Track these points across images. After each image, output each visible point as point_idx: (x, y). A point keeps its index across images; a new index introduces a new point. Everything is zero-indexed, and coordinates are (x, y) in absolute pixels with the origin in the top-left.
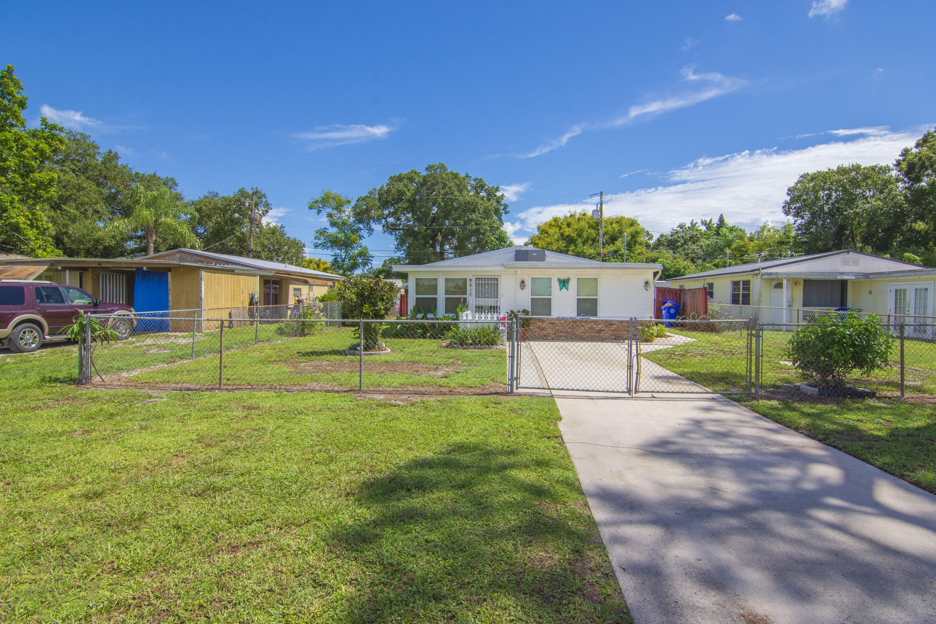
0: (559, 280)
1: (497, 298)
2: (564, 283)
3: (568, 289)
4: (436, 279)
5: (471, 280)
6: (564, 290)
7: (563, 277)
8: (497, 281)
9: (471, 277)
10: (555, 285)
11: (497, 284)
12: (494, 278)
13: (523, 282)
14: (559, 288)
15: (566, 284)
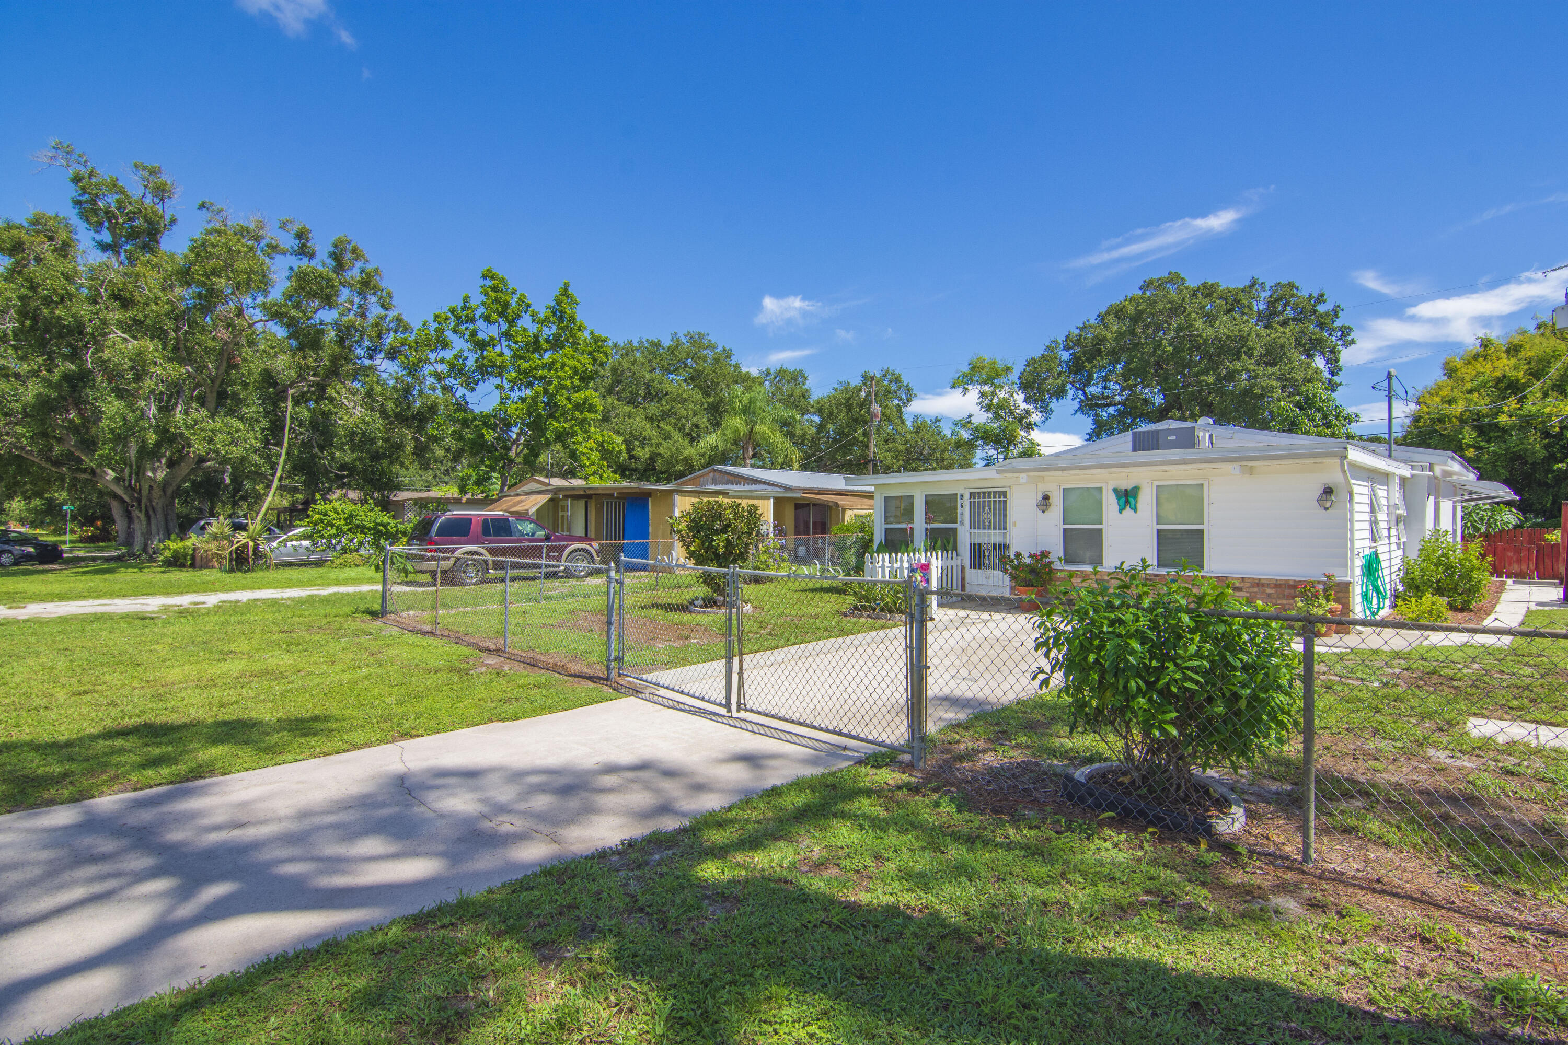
0: (1115, 491)
1: (1005, 528)
2: (1127, 497)
3: (1135, 510)
4: (912, 497)
5: (962, 496)
6: (1128, 512)
7: (1126, 484)
8: (1005, 497)
9: (962, 492)
10: (1110, 502)
11: (1005, 502)
12: (1000, 493)
13: (1046, 498)
14: (1117, 508)
15: (1131, 500)
